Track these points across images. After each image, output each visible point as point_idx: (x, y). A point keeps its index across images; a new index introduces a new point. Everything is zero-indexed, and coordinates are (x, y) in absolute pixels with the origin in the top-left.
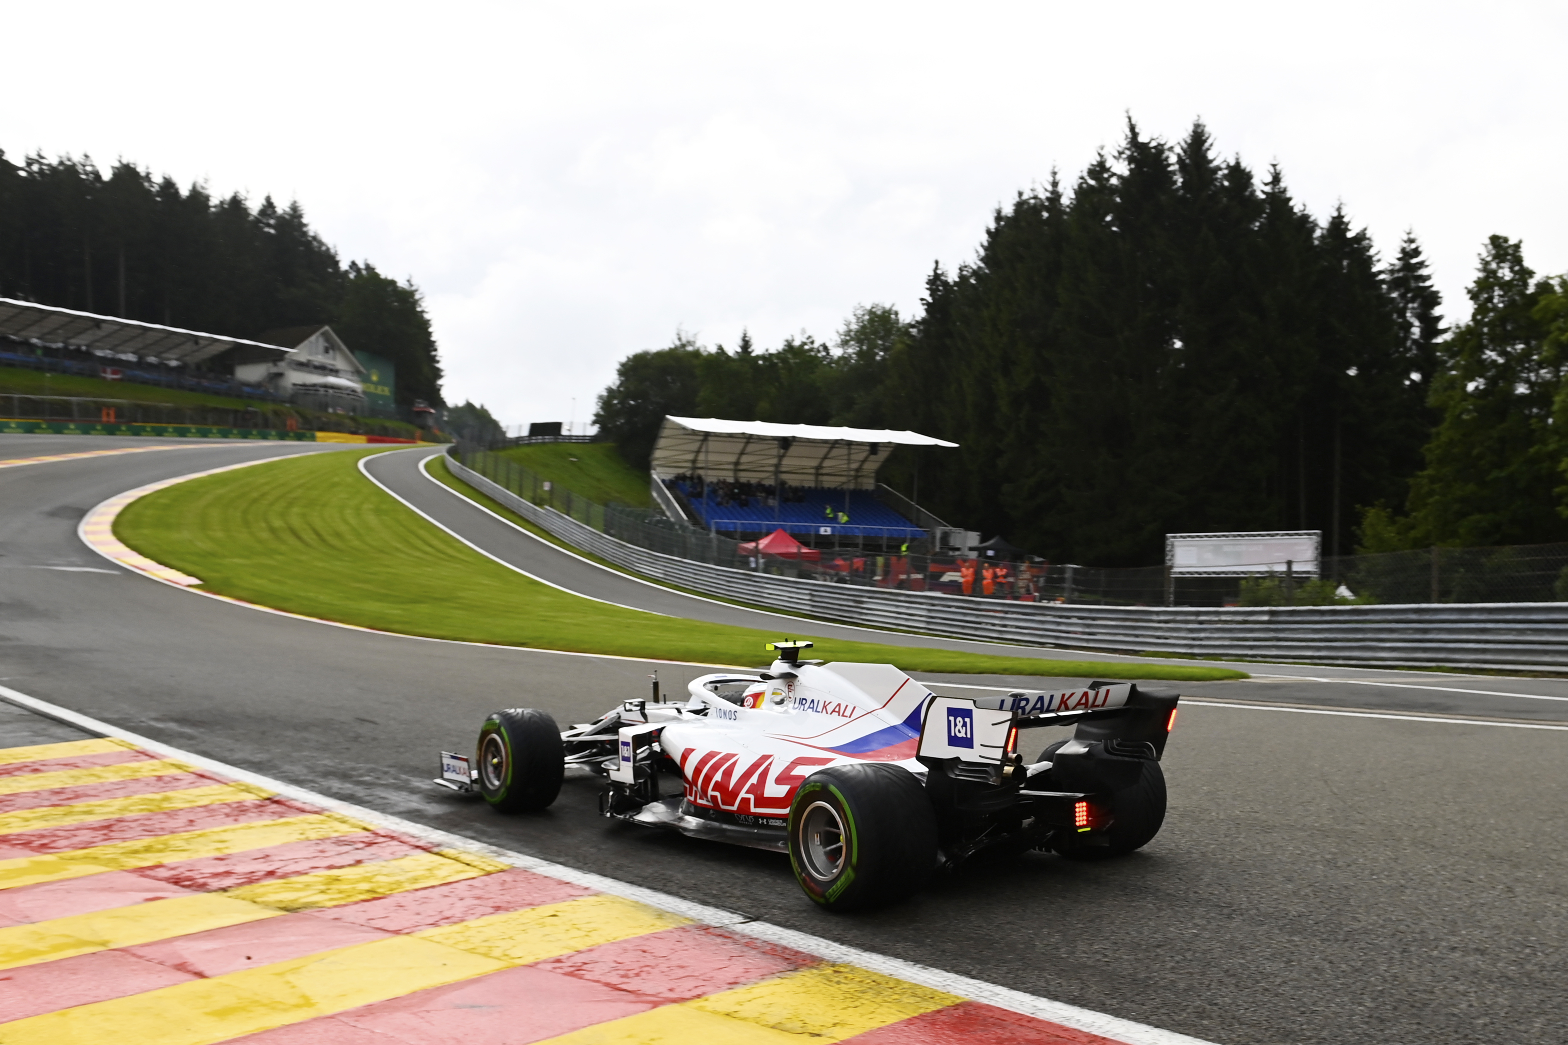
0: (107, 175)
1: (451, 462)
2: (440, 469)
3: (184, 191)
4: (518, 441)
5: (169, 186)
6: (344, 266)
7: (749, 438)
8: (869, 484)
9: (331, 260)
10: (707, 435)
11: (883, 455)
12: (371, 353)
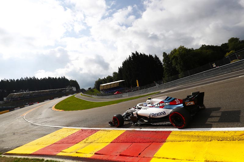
0: (48, 78)
1: (83, 94)
2: (81, 94)
3: (54, 78)
4: (88, 90)
5: (53, 78)
6: (69, 80)
7: (107, 85)
8: (118, 86)
9: (68, 80)
10: (104, 86)
11: (119, 83)
12: (74, 86)
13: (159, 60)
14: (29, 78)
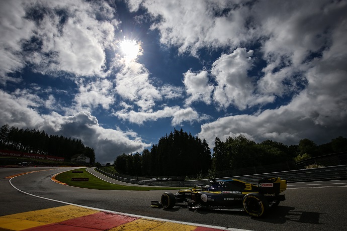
2: (95, 170)
6: (85, 147)
12: (88, 157)
13: (208, 148)
14: (36, 131)
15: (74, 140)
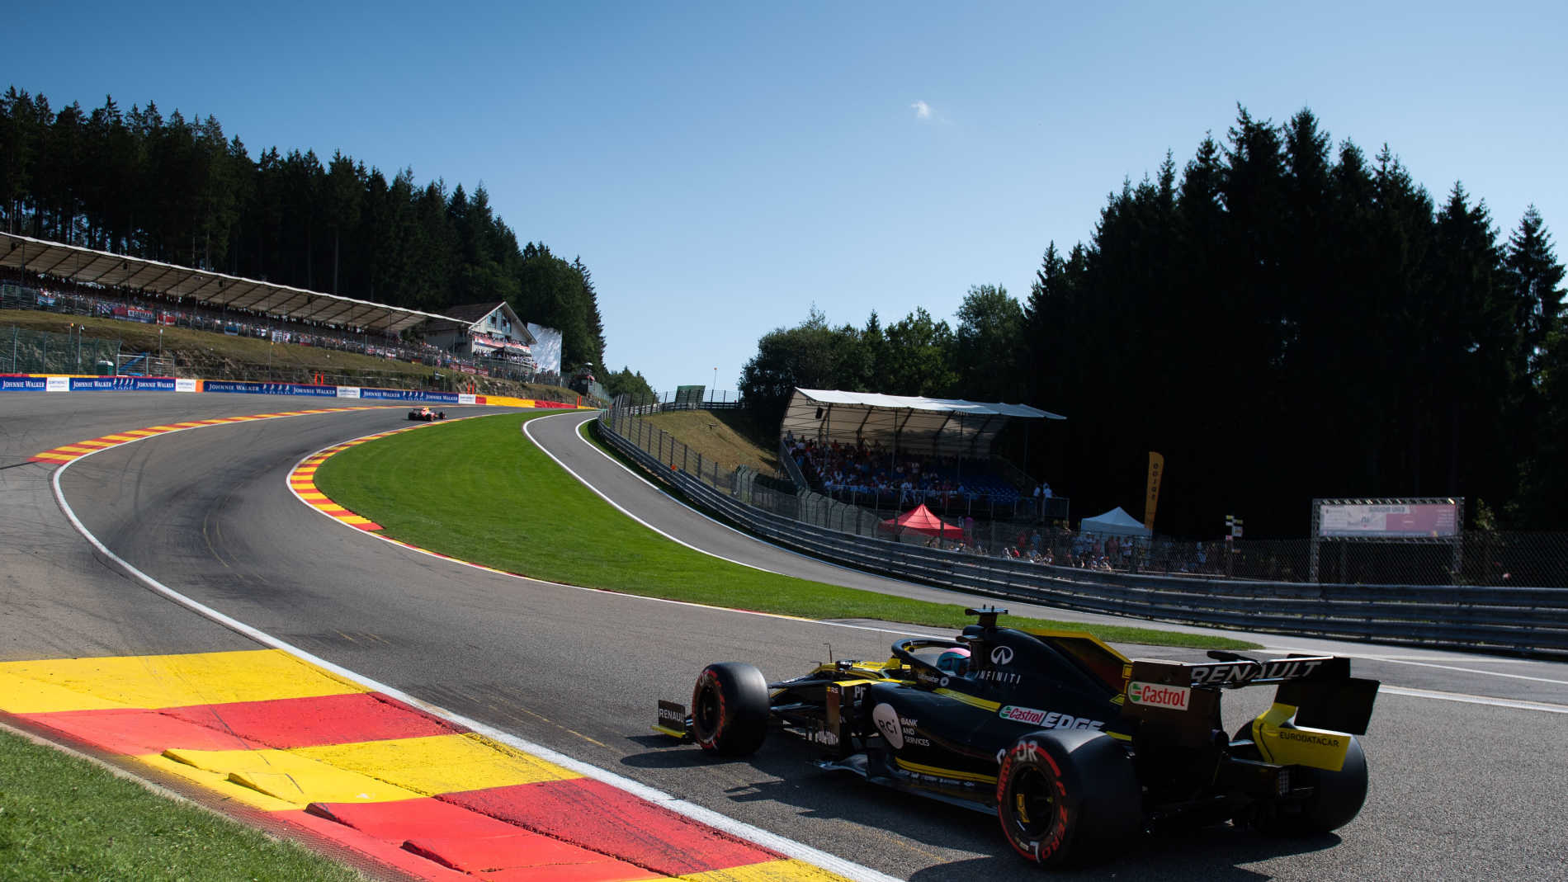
6: (522, 246)
8: (984, 454)
9: (511, 239)
11: (996, 427)
15: (431, 189)
